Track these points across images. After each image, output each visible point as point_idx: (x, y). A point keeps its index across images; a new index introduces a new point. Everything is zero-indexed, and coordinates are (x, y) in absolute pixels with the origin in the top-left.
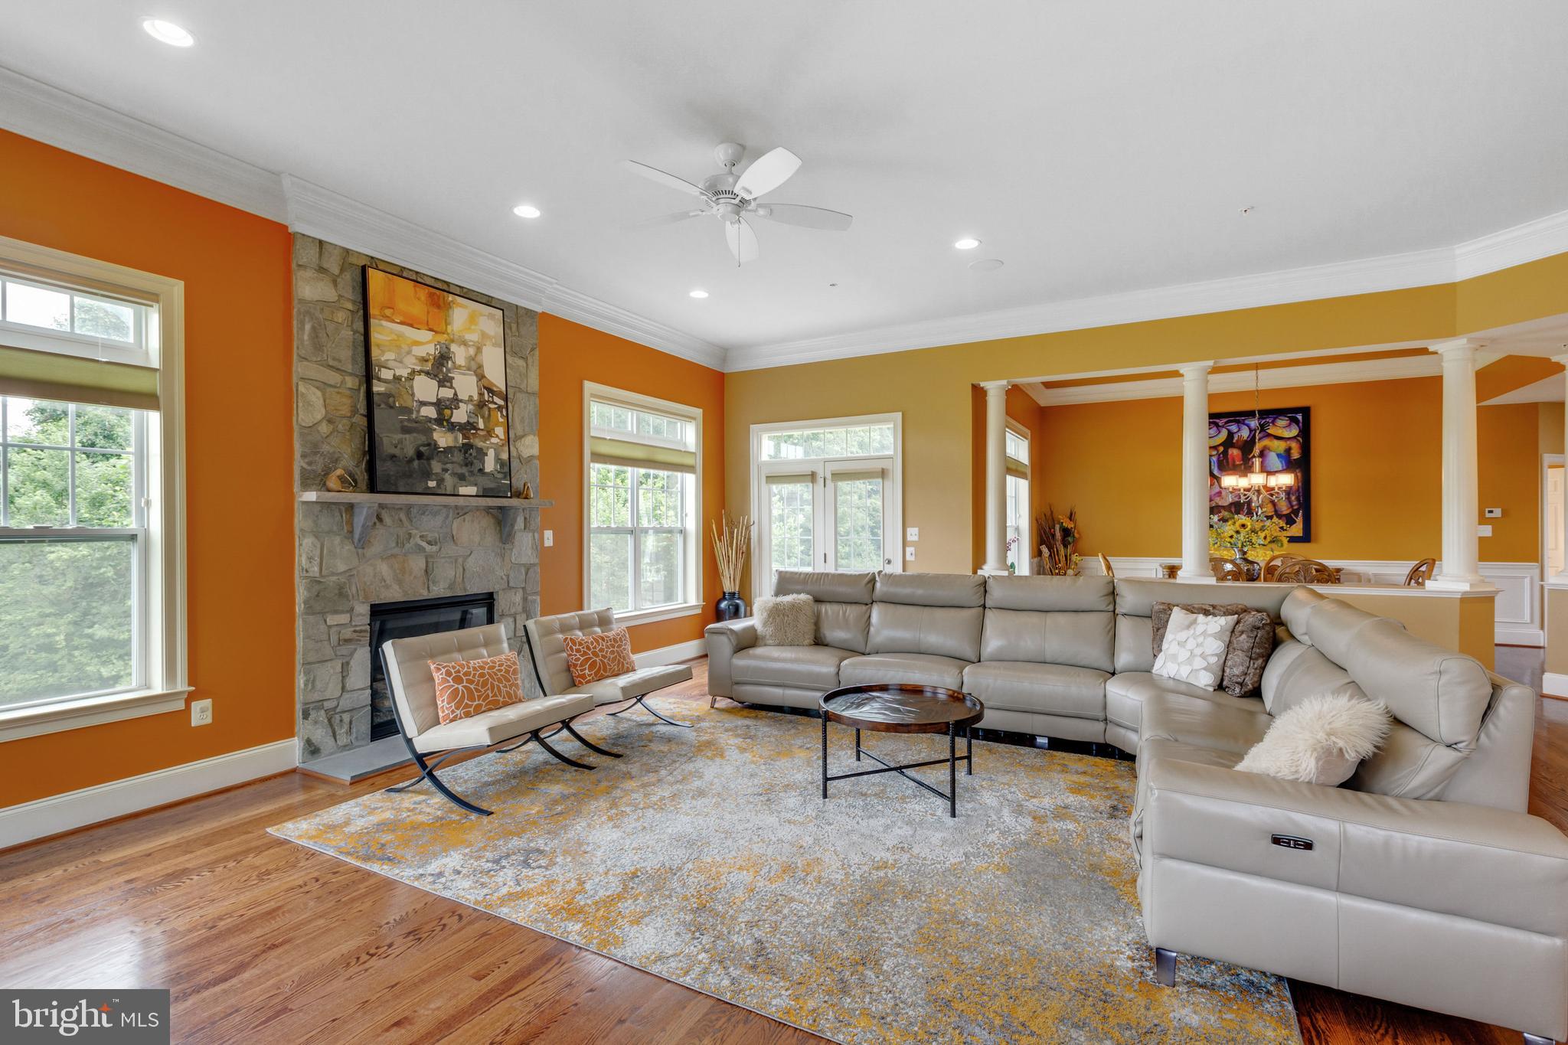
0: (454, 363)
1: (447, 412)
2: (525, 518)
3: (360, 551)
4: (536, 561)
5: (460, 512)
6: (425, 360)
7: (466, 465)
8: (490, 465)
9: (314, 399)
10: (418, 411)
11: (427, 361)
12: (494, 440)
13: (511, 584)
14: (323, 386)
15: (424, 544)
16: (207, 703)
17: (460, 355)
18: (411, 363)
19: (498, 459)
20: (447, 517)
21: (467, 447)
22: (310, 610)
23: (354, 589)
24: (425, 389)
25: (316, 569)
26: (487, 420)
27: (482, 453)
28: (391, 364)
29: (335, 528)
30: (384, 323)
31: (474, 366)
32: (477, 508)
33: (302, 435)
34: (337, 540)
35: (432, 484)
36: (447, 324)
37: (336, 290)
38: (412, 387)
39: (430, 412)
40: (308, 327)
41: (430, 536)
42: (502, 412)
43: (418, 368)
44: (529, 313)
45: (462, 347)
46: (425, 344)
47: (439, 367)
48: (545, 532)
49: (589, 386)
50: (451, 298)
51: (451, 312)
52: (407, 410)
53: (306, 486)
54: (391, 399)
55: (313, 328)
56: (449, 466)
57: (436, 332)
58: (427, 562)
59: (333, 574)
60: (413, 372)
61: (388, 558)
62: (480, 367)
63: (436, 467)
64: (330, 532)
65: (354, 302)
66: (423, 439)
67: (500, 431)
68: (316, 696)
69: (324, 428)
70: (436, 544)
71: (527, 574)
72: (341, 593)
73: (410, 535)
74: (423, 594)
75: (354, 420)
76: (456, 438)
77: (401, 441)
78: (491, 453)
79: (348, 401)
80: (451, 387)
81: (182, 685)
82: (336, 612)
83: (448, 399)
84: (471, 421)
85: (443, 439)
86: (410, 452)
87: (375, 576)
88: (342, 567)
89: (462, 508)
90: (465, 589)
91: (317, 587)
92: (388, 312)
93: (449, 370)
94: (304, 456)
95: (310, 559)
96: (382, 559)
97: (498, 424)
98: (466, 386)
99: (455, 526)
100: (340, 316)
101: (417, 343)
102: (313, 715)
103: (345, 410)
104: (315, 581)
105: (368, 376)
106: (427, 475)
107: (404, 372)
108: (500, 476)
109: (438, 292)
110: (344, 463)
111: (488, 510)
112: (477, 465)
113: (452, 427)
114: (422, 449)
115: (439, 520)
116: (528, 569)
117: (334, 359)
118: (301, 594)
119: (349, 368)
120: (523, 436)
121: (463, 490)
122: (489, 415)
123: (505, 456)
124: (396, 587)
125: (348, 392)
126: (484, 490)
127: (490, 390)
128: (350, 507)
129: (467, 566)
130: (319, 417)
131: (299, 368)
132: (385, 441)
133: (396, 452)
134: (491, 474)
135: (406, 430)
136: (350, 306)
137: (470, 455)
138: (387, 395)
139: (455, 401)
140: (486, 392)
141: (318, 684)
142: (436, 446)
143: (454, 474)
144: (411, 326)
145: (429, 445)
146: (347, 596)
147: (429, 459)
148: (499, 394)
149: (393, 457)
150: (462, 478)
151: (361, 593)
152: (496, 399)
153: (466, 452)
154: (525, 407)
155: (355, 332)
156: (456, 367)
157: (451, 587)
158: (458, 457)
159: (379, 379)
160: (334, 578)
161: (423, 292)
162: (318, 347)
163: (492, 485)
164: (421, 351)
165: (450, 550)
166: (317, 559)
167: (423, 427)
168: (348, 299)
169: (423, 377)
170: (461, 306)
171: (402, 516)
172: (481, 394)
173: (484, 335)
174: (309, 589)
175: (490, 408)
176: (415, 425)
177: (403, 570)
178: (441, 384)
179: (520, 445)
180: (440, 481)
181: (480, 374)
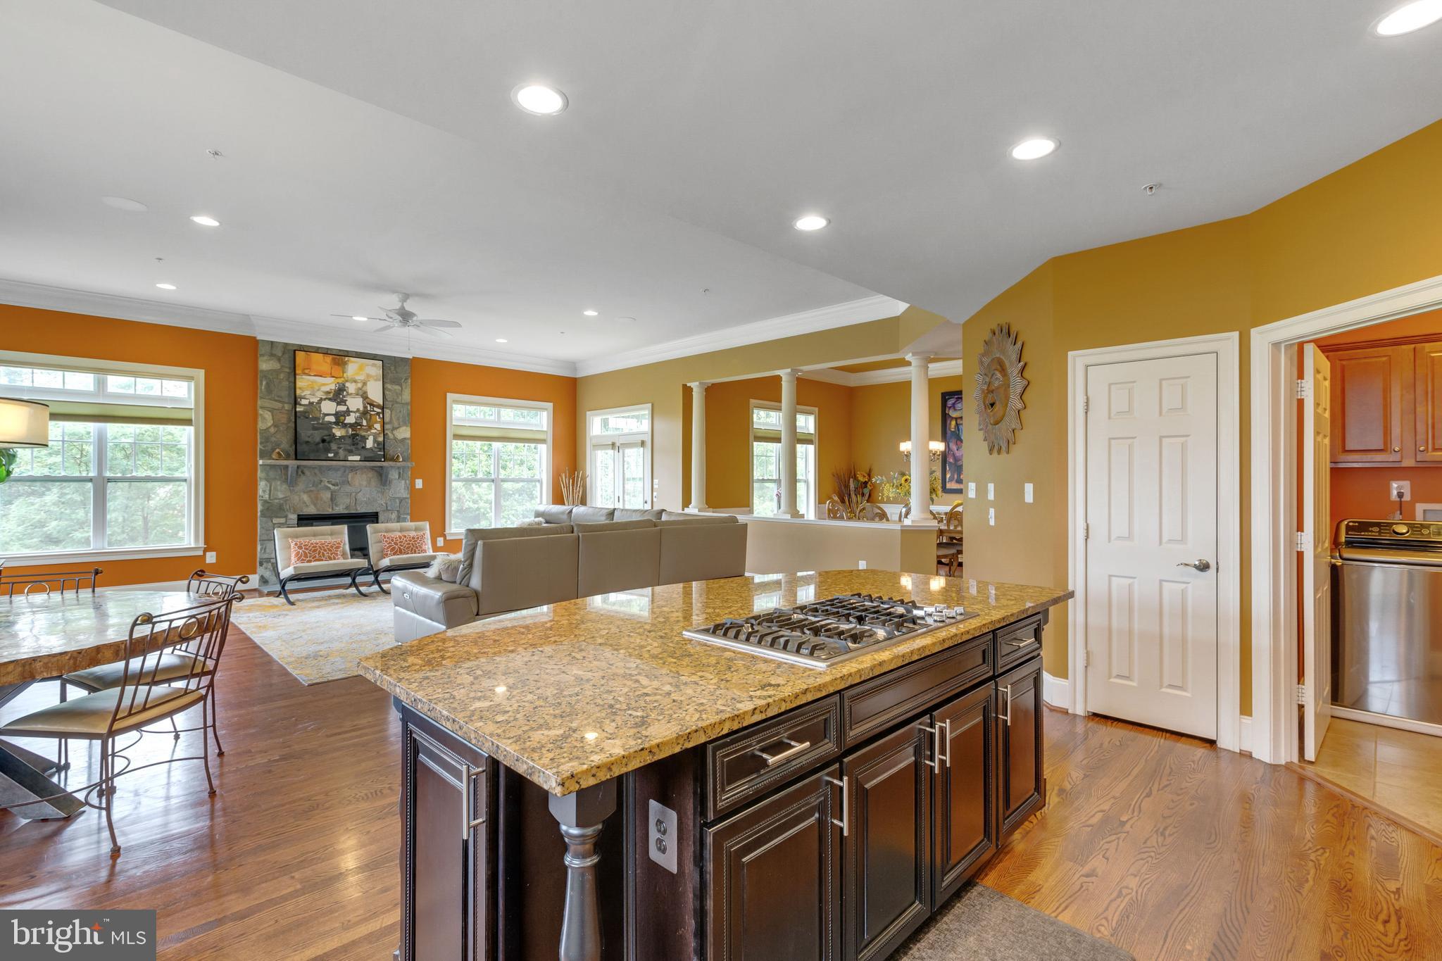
0: (347, 392)
1: (343, 418)
2: (400, 473)
3: (292, 488)
4: (408, 496)
5: (353, 469)
6: (328, 393)
7: (354, 445)
8: (370, 444)
9: (267, 416)
10: (324, 419)
11: (330, 393)
12: (373, 431)
13: (389, 508)
14: (272, 410)
15: (330, 486)
16: (214, 554)
17: (351, 388)
18: (320, 395)
19: (375, 441)
20: (345, 472)
21: (354, 436)
22: (263, 515)
23: (288, 507)
24: (329, 407)
25: (267, 496)
26: (369, 420)
27: (364, 439)
28: (307, 397)
29: (277, 477)
30: (304, 377)
31: (361, 392)
32: (366, 467)
33: (260, 433)
34: (279, 483)
35: (331, 455)
36: (343, 373)
37: (280, 363)
38: (320, 407)
39: (332, 419)
40: (264, 383)
41: (333, 481)
42: (379, 416)
43: (324, 397)
44: (403, 359)
45: (354, 384)
46: (330, 384)
47: (338, 395)
48: (416, 480)
49: (450, 396)
50: (347, 359)
51: (346, 366)
52: (317, 419)
53: (262, 458)
54: (307, 414)
55: (267, 383)
56: (341, 446)
57: (336, 378)
58: (332, 495)
59: (276, 499)
60: (321, 400)
61: (307, 492)
62: (365, 393)
63: (334, 446)
64: (275, 479)
65: (290, 368)
66: (326, 432)
67: (378, 426)
68: (266, 556)
69: (272, 430)
70: (338, 485)
71: (400, 503)
72: (281, 508)
73: (321, 481)
74: (330, 511)
75: (289, 425)
76: (347, 432)
77: (312, 434)
78: (371, 438)
79: (285, 416)
80: (345, 405)
81: (202, 544)
82: (277, 517)
83: (343, 411)
84: (358, 421)
85: (338, 432)
86: (318, 439)
87: (300, 500)
88: (281, 496)
89: (354, 467)
90: (357, 510)
91: (267, 505)
92: (307, 371)
93: (344, 397)
94: (261, 443)
95: (264, 491)
96: (304, 492)
97: (376, 422)
98: (355, 404)
99: (350, 476)
100: (282, 376)
101: (324, 385)
102: (265, 565)
103: (284, 420)
104: (265, 502)
105: (296, 403)
106: (329, 451)
107: (315, 400)
108: (377, 450)
109: (338, 357)
110: (282, 446)
111: (372, 468)
112: (361, 445)
113: (345, 426)
114: (325, 438)
115: (339, 473)
116: (402, 500)
117: (278, 397)
118: (260, 507)
119: (286, 400)
120: (398, 428)
121: (350, 458)
122: (371, 418)
123: (381, 439)
124: (312, 507)
125: (286, 412)
126: (365, 458)
127: (371, 405)
128: (286, 467)
129: (358, 497)
130: (270, 424)
131: (259, 403)
132: (303, 434)
133: (309, 440)
134: (371, 449)
135: (315, 428)
136: (287, 370)
137: (355, 441)
138: (304, 412)
139: (348, 412)
140: (368, 406)
141: (268, 550)
142: (334, 435)
143: (345, 450)
144: (321, 376)
145: (330, 435)
146: (284, 510)
147: (329, 442)
148: (378, 406)
149: (307, 442)
150: (351, 452)
151: (292, 509)
152: (375, 409)
153: (353, 438)
154: (400, 412)
155: (290, 382)
156: (348, 394)
157: (347, 508)
158: (349, 441)
159: (300, 405)
160: (277, 501)
161: (329, 359)
162: (269, 390)
163: (371, 455)
164: (327, 389)
165: (348, 489)
166: (268, 492)
167: (328, 426)
168: (287, 367)
169: (327, 401)
170: (353, 362)
171: (316, 471)
172: (365, 407)
173: (368, 376)
174: (263, 505)
175: (371, 415)
176: (321, 426)
177: (317, 498)
178: (338, 404)
179: (395, 432)
180: (336, 454)
181: (365, 397)
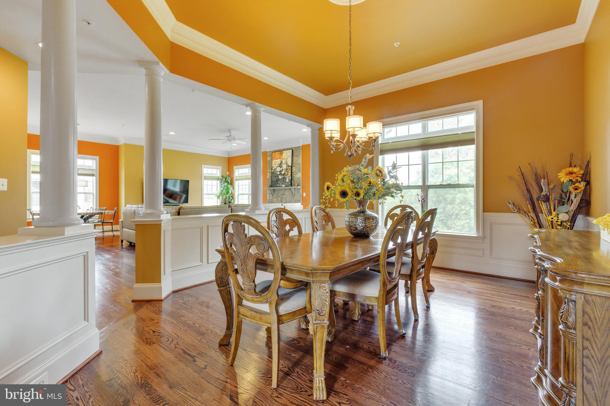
1: (281, 172)
3: (273, 196)
4: (301, 199)
8: (287, 180)
12: (288, 176)
14: (269, 172)
17: (284, 161)
18: (277, 165)
19: (289, 179)
21: (284, 178)
25: (269, 199)
26: (287, 172)
27: (286, 178)
31: (286, 162)
33: (268, 180)
34: (271, 195)
35: (278, 185)
36: (282, 157)
39: (279, 173)
41: (281, 194)
42: (290, 170)
46: (279, 161)
47: (280, 165)
48: (304, 193)
50: (283, 152)
51: (283, 154)
57: (280, 159)
62: (287, 162)
63: (279, 182)
64: (270, 193)
66: (277, 178)
67: (290, 174)
73: (278, 194)
78: (288, 178)
83: (281, 170)
84: (285, 173)
85: (280, 177)
86: (276, 180)
87: (274, 200)
92: (274, 158)
94: (268, 183)
96: (275, 198)
97: (289, 172)
98: (284, 167)
99: (285, 192)
101: (278, 162)
105: (272, 169)
106: (277, 184)
109: (281, 152)
112: (285, 181)
113: (282, 175)
115: (283, 191)
120: (297, 173)
121: (282, 186)
123: (290, 178)
127: (288, 166)
129: (287, 200)
130: (269, 177)
132: (273, 179)
135: (275, 177)
138: (274, 172)
139: (283, 170)
144: (277, 159)
148: (290, 166)
149: (273, 181)
150: (282, 184)
152: (289, 168)
154: (298, 167)
156: (283, 164)
158: (282, 180)
161: (279, 153)
162: (269, 167)
163: (287, 184)
165: (285, 197)
173: (288, 156)
177: (278, 200)
178: (281, 168)
179: (296, 175)
180: (279, 185)
181: (287, 164)
